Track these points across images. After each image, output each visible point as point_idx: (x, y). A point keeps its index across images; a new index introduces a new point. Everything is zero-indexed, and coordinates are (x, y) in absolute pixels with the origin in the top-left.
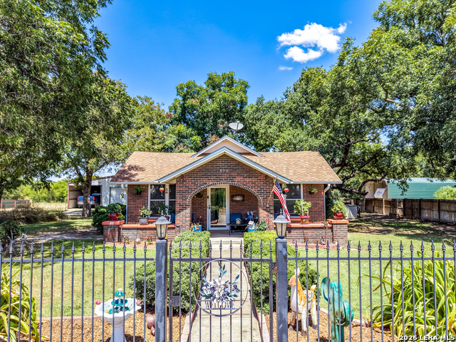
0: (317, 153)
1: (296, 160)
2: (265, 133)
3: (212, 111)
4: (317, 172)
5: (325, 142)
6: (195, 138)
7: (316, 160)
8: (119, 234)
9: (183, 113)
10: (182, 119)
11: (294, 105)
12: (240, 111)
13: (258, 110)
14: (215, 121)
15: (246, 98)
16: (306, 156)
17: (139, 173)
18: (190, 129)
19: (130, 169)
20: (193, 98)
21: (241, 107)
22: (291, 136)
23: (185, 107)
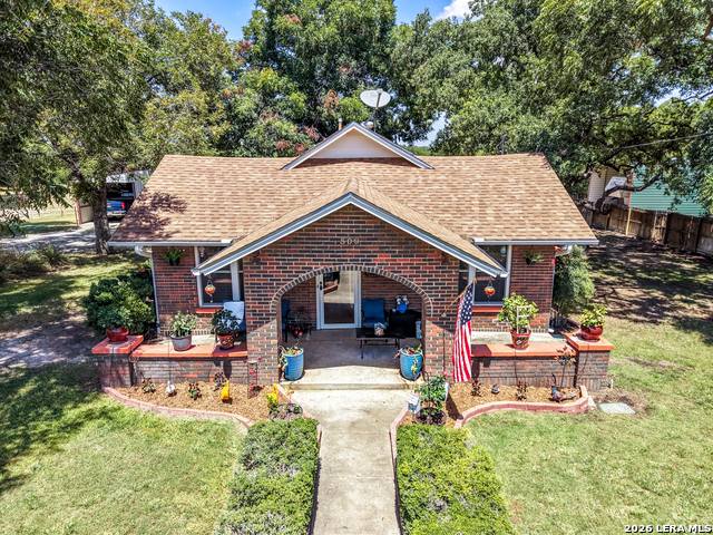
0: (539, 159)
1: (499, 177)
2: (430, 96)
3: (326, 40)
4: (545, 213)
5: (553, 127)
6: (294, 96)
7: (540, 180)
8: (132, 370)
9: (270, 44)
10: (269, 56)
11: (495, 39)
12: (380, 40)
13: (417, 41)
14: (332, 60)
15: (393, 11)
16: (518, 167)
17: (173, 215)
18: (285, 79)
19: (154, 206)
20: (288, 12)
21: (383, 31)
22: (484, 110)
23: (273, 32)
